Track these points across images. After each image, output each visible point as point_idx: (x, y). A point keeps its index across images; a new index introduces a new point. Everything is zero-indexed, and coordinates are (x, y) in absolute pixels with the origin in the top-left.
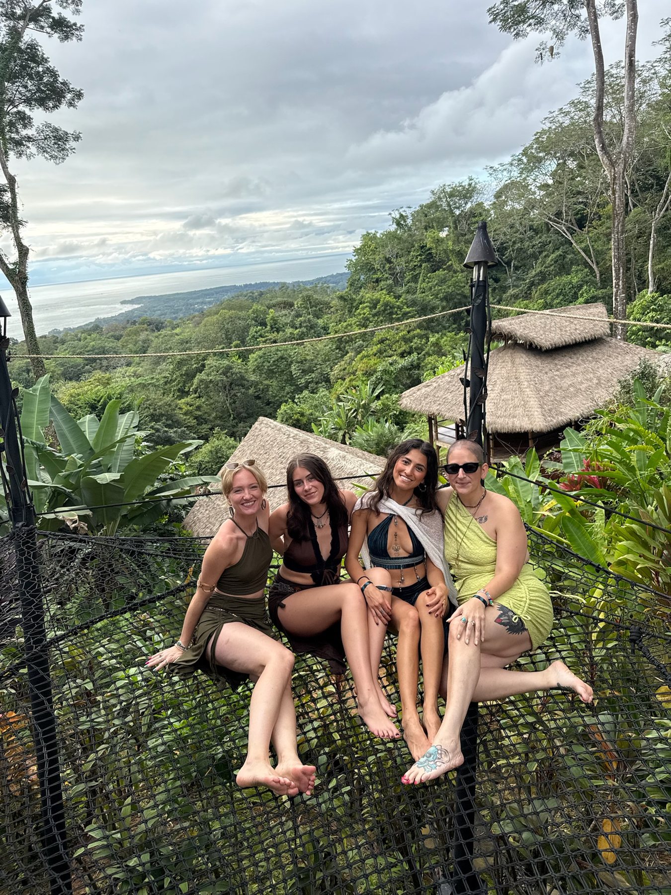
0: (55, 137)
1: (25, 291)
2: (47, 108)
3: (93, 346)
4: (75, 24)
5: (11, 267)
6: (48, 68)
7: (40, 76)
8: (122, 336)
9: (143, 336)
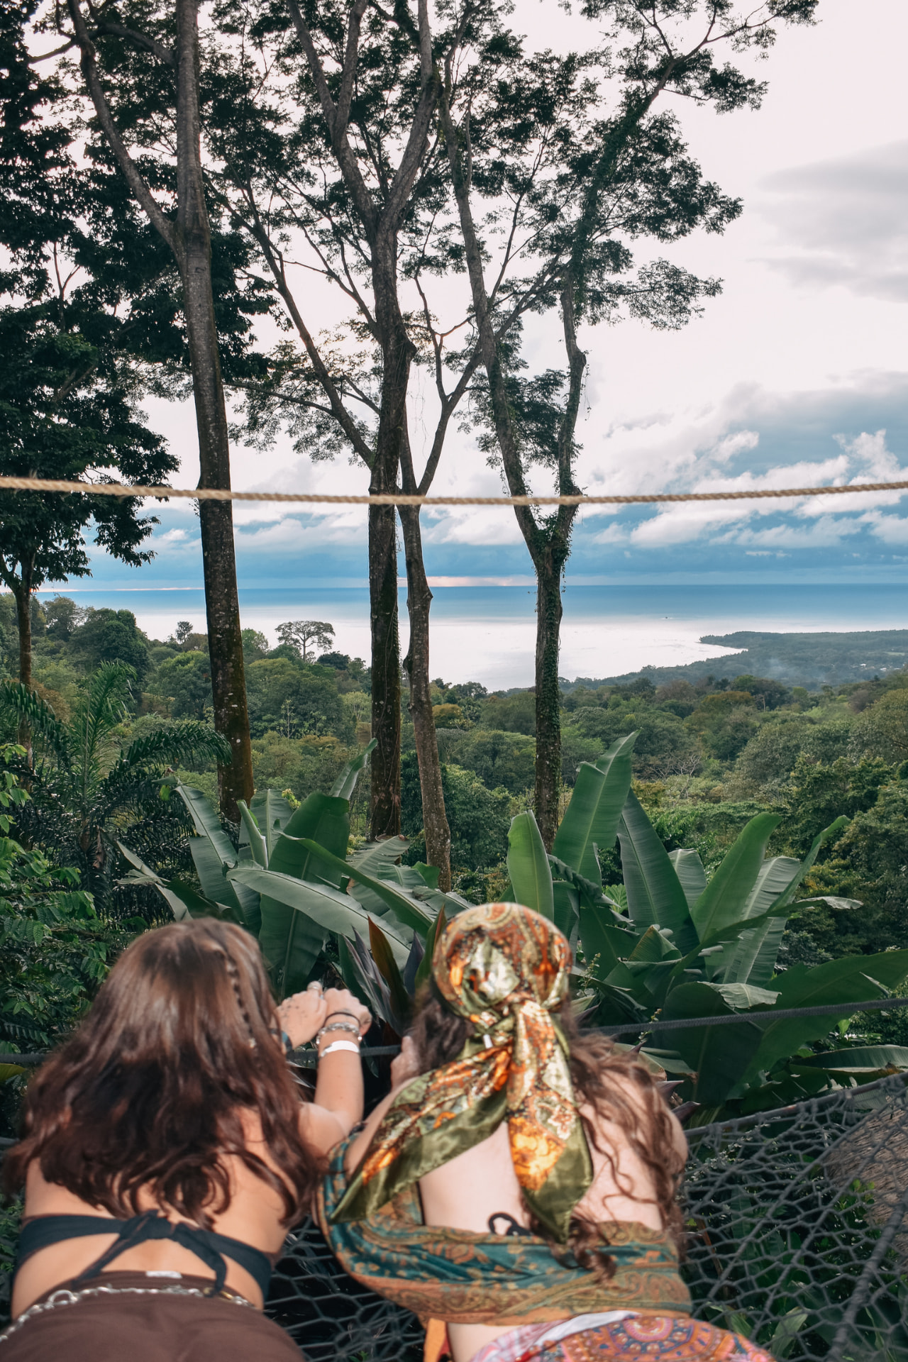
0: (670, 286)
1: (557, 578)
2: (664, 236)
3: (631, 721)
4: (751, 82)
5: (541, 526)
6: (683, 163)
7: (664, 177)
8: (691, 709)
9: (737, 715)
